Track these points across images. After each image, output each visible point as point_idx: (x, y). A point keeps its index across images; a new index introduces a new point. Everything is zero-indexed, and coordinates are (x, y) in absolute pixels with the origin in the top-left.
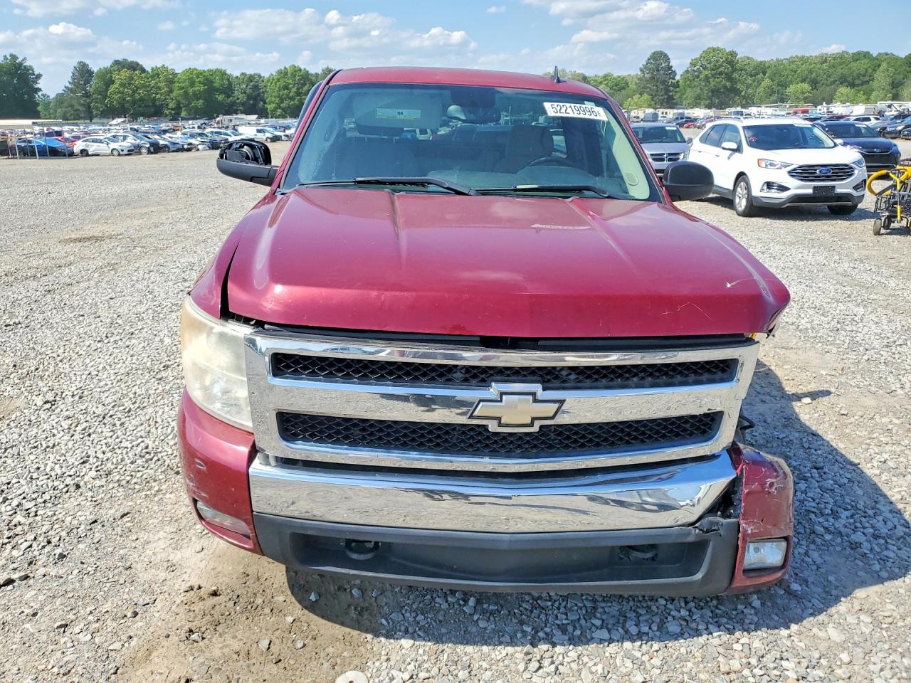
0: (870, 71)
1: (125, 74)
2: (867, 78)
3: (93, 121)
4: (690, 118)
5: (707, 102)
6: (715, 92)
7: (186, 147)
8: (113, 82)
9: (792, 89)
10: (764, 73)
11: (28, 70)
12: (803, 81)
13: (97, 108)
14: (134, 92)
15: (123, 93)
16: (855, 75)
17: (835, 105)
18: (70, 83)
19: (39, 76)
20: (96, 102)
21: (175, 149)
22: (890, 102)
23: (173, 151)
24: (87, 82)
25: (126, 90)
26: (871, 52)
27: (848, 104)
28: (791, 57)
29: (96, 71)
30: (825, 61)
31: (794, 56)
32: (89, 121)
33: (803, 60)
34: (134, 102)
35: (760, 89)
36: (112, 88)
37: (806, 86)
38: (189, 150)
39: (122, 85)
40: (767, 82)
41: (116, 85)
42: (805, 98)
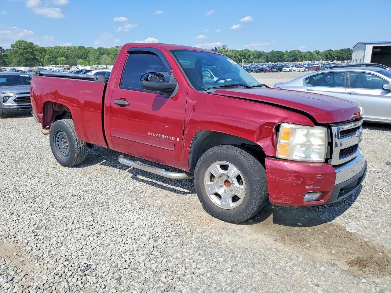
0: (86, 53)
2: (85, 56)
4: (22, 71)
5: (24, 64)
6: (27, 59)
9: (58, 59)
10: (45, 53)
12: (62, 56)
16: (81, 55)
17: (78, 66)
22: (97, 65)
26: (85, 46)
27: (83, 66)
28: (55, 47)
30: (68, 49)
31: (56, 46)
33: (60, 48)
35: (45, 59)
37: (63, 58)
40: (47, 56)
42: (65, 63)
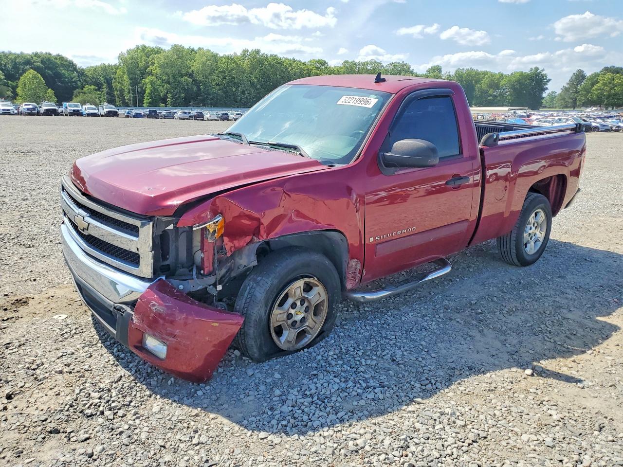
1: (609, 75)
3: (575, 109)
7: (614, 128)
8: (597, 82)
11: (543, 77)
13: (580, 101)
14: (611, 89)
15: (603, 89)
18: (567, 84)
19: (549, 81)
20: (581, 96)
21: (604, 130)
23: (602, 131)
24: (580, 83)
25: (605, 88)
29: (588, 75)
32: (572, 109)
34: (609, 96)
36: (595, 87)
38: (617, 131)
39: (604, 84)
41: (599, 84)
